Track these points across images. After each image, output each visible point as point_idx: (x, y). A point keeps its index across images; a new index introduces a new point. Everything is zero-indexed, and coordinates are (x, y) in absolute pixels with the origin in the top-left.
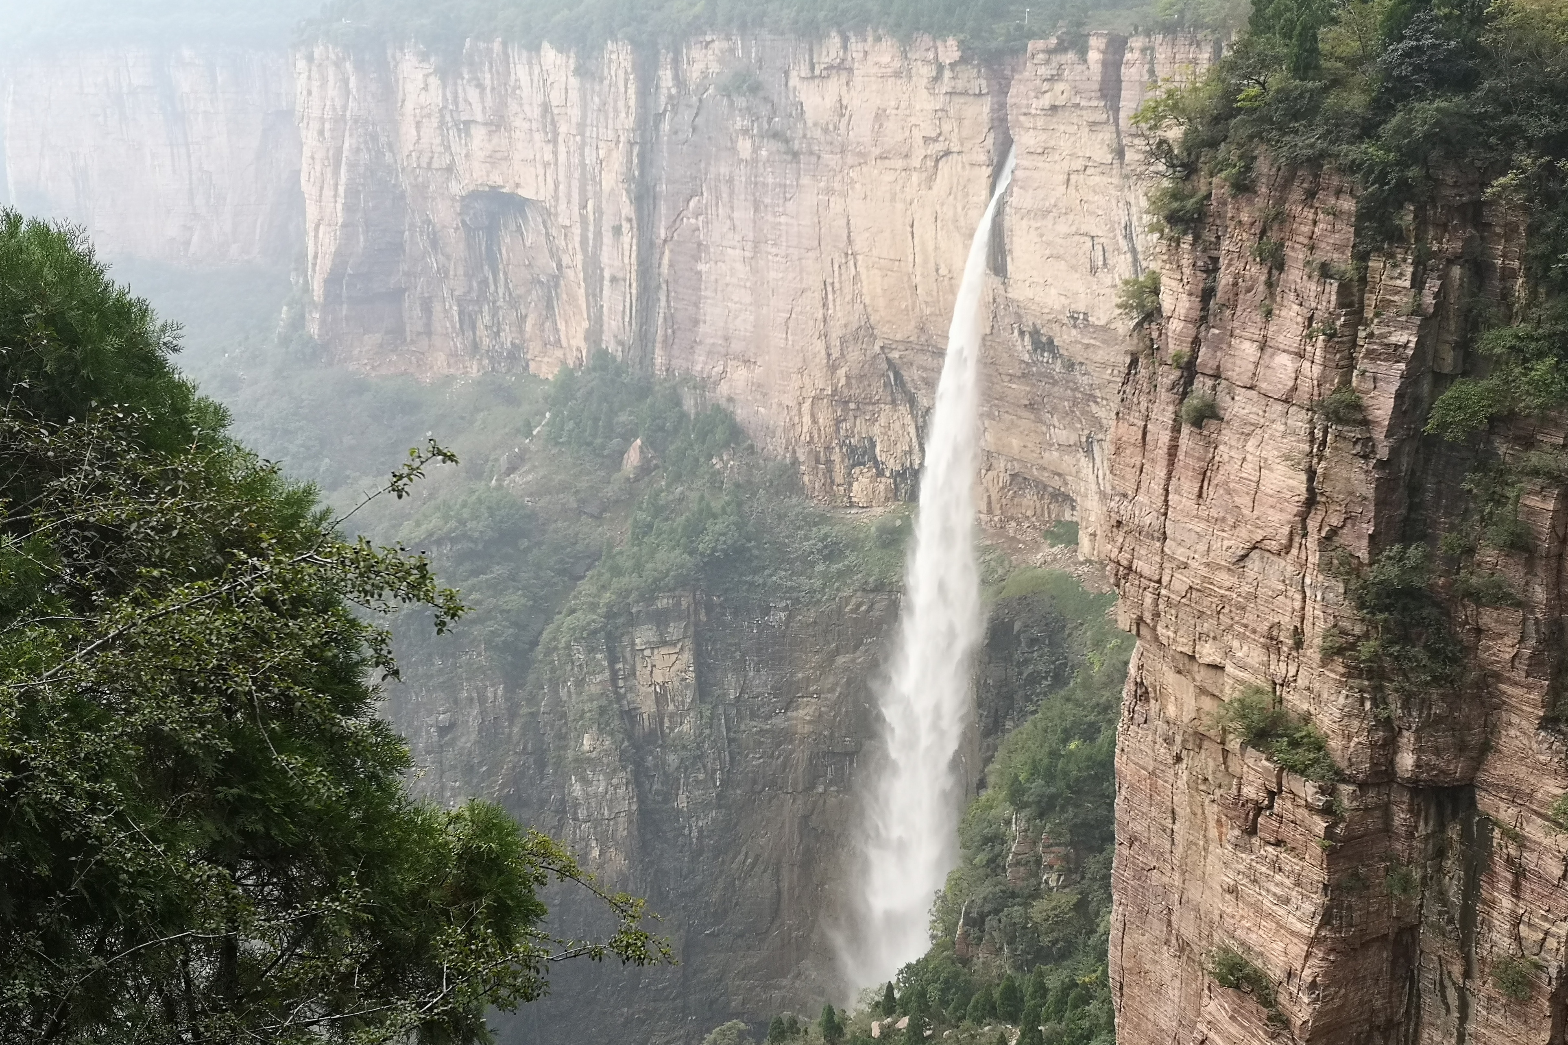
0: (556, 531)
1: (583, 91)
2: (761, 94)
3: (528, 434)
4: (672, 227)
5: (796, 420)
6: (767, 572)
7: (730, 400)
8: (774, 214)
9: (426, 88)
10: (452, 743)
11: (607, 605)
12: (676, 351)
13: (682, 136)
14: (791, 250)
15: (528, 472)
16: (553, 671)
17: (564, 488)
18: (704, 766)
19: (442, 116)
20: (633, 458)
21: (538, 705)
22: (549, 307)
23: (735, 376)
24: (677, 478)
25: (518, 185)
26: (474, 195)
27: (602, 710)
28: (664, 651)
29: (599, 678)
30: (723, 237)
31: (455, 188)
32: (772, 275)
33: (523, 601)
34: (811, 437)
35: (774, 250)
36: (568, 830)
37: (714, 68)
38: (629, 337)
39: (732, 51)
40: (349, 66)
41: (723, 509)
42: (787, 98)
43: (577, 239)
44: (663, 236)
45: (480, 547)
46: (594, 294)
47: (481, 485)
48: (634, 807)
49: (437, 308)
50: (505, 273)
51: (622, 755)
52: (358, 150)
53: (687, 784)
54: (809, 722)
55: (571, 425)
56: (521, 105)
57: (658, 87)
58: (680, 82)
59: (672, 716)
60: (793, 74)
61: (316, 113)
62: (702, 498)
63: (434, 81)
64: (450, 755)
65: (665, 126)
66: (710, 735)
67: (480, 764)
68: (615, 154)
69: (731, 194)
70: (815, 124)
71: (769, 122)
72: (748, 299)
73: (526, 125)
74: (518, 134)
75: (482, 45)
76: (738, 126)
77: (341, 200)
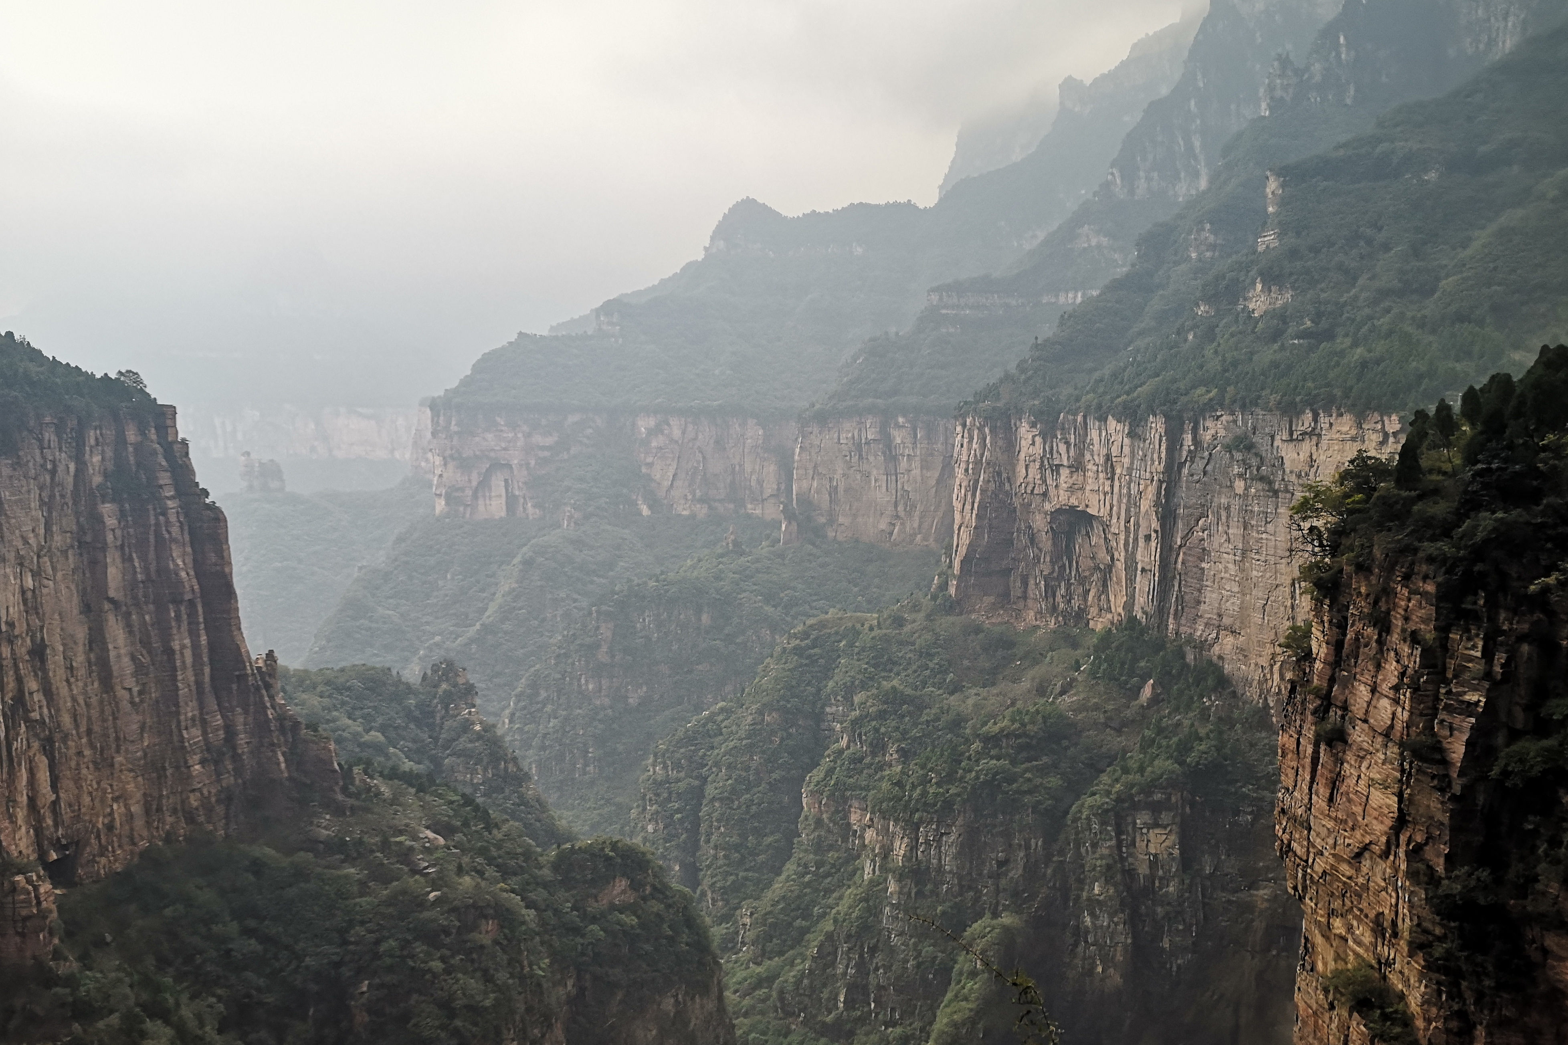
0: (1088, 737)
1: (1132, 447)
2: (1254, 451)
3: (1077, 669)
4: (1185, 538)
5: (1268, 676)
6: (1239, 784)
7: (1220, 657)
8: (1258, 532)
9: (1033, 444)
10: (1006, 874)
11: (1117, 792)
12: (1183, 621)
13: (1196, 478)
14: (1269, 557)
15: (1075, 695)
16: (1077, 834)
17: (1096, 707)
18: (1184, 920)
19: (1042, 462)
20: (1147, 692)
21: (1065, 856)
22: (1105, 585)
23: (1225, 642)
24: (1177, 710)
25: (1087, 506)
26: (1059, 511)
27: (1109, 867)
28: (1157, 831)
29: (1108, 844)
30: (1221, 545)
31: (1047, 507)
32: (1255, 573)
33: (1060, 782)
34: (1280, 690)
35: (1257, 557)
36: (1080, 949)
37: (1222, 433)
38: (1150, 609)
39: (1235, 422)
40: (987, 430)
41: (1207, 734)
42: (1272, 453)
43: (1122, 542)
44: (1179, 543)
45: (1034, 742)
46: (1131, 580)
47: (1042, 701)
48: (1129, 941)
49: (1032, 582)
50: (1077, 563)
51: (1123, 903)
52: (989, 481)
53: (1169, 931)
54: (1267, 900)
55: (1105, 666)
56: (1092, 455)
57: (1182, 445)
58: (1196, 441)
59: (1161, 879)
60: (1278, 438)
61: (964, 458)
62: (1192, 725)
63: (1038, 440)
64: (1003, 882)
65: (1185, 471)
66: (1188, 898)
67: (1024, 891)
68: (1150, 488)
69: (1228, 517)
70: (1291, 472)
71: (1258, 470)
72: (1236, 589)
73: (1095, 468)
74: (1089, 474)
75: (1070, 417)
76: (1236, 471)
77: (975, 512)
